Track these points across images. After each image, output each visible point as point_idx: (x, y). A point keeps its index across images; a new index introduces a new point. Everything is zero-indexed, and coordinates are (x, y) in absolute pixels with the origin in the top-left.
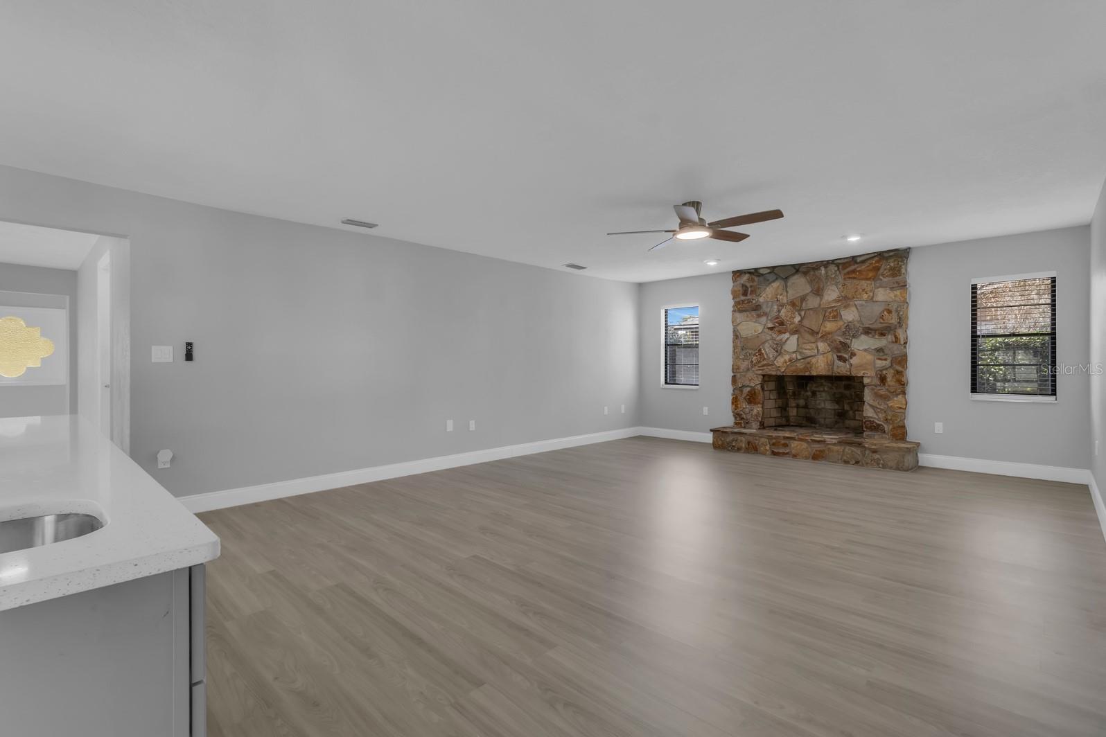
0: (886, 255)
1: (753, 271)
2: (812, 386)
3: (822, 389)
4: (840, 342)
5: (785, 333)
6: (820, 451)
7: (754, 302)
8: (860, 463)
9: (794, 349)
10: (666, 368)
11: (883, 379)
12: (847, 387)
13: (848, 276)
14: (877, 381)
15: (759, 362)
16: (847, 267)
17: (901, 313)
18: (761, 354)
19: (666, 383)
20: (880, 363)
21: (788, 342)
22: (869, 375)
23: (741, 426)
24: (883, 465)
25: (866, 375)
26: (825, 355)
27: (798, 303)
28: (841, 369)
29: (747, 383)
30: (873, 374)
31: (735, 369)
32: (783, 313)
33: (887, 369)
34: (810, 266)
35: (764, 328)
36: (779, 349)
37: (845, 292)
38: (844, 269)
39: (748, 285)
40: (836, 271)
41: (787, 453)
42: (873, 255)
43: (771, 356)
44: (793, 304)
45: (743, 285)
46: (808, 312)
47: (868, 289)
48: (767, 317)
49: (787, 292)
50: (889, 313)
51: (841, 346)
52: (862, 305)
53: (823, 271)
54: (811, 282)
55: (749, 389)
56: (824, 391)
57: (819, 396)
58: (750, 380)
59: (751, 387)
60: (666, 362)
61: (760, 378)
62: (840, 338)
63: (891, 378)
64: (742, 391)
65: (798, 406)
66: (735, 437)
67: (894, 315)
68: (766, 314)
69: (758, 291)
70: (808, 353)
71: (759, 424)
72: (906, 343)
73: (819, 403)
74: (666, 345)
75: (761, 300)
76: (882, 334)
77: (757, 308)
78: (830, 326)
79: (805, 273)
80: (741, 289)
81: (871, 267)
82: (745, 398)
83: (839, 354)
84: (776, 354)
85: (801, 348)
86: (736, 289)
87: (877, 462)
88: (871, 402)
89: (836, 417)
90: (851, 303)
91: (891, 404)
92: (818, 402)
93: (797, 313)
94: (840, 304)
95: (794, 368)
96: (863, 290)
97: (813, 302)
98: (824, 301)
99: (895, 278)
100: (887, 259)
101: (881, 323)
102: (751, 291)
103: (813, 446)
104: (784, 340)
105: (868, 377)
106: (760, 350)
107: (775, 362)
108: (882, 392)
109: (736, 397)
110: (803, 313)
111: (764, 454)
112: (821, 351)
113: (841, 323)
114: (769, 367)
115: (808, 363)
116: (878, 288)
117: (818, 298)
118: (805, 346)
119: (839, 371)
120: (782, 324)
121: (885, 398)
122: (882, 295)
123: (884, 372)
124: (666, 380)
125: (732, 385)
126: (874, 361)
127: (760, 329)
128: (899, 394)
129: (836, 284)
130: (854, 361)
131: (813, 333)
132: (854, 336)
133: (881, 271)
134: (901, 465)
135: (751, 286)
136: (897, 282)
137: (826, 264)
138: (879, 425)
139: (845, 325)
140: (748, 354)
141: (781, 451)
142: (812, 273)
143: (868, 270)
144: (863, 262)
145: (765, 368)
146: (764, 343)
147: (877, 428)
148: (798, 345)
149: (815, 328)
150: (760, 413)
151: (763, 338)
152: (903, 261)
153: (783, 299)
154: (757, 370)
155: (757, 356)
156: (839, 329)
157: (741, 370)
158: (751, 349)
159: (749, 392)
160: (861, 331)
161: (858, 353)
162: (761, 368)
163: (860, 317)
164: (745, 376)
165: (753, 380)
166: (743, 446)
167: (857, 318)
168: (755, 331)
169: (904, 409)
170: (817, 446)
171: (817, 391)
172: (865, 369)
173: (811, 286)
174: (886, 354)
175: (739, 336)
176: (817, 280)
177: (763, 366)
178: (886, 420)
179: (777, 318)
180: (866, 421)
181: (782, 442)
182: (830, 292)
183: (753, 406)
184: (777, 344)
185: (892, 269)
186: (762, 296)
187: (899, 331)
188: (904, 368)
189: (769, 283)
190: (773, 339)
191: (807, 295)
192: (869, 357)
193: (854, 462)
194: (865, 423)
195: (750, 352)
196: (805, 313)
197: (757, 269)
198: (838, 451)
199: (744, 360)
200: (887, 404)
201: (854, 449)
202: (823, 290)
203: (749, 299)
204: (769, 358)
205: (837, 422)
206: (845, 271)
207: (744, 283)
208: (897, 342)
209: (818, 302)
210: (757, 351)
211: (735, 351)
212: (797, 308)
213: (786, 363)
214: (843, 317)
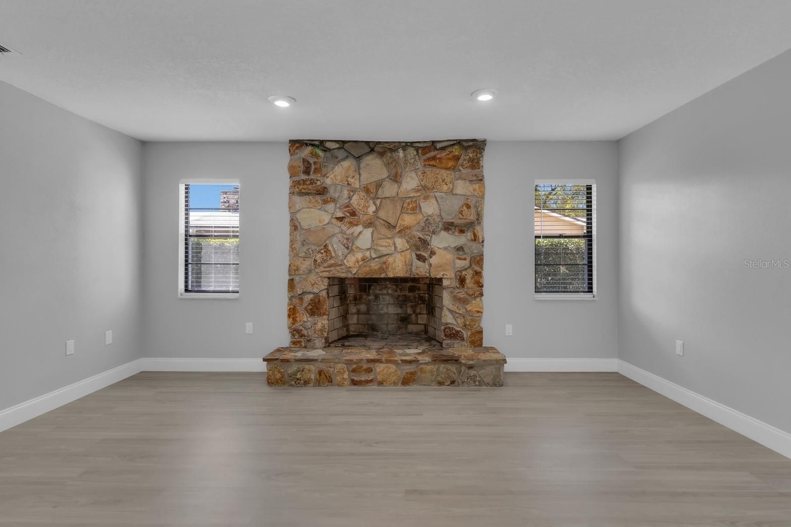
0: (465, 144)
1: (317, 143)
2: (376, 290)
3: (385, 292)
4: (419, 238)
5: (357, 225)
6: (412, 374)
7: (319, 183)
8: (456, 383)
9: (368, 245)
10: (186, 269)
11: (462, 281)
12: (412, 289)
13: (428, 163)
14: (455, 283)
15: (324, 261)
16: (427, 153)
17: (479, 209)
18: (327, 251)
19: (187, 290)
20: (460, 264)
21: (361, 236)
22: (448, 276)
23: (301, 345)
24: (479, 382)
25: (445, 276)
26: (403, 254)
27: (373, 190)
28: (421, 269)
29: (309, 288)
30: (453, 276)
31: (293, 270)
32: (355, 200)
33: (466, 269)
34: (386, 145)
35: (332, 217)
36: (349, 245)
37: (424, 181)
38: (424, 154)
39: (311, 161)
40: (415, 156)
41: (371, 381)
42: (452, 143)
43: (340, 254)
44: (367, 190)
45: (304, 160)
46: (384, 201)
47: (448, 180)
48: (336, 205)
49: (360, 174)
50: (468, 208)
51: (420, 243)
52: (442, 198)
53: (401, 153)
54: (387, 165)
55: (311, 296)
56: (388, 294)
57: (381, 300)
58: (313, 285)
59: (313, 293)
60: (186, 261)
61: (326, 282)
62: (418, 234)
63: (470, 279)
64: (301, 299)
65: (359, 312)
66: (301, 366)
67: (473, 210)
68: (333, 200)
69: (324, 170)
70: (384, 251)
71: (324, 341)
72: (483, 242)
73: (382, 308)
74: (187, 236)
75: (328, 181)
76: (462, 231)
77: (322, 191)
78: (408, 220)
79: (382, 154)
80: (301, 164)
81: (451, 156)
82: (306, 309)
83: (418, 253)
84: (346, 251)
85: (377, 245)
86: (295, 164)
87: (473, 379)
88: (451, 307)
89: (399, 322)
90: (431, 194)
91: (470, 308)
92: (381, 306)
93: (371, 201)
94: (418, 194)
95: (367, 269)
96: (443, 181)
97: (389, 189)
98: (402, 189)
99: (475, 171)
100: (466, 148)
101: (461, 219)
102: (315, 169)
103: (402, 368)
104: (356, 234)
105: (447, 278)
106: (326, 246)
107: (345, 261)
108: (461, 295)
109: (295, 307)
110: (378, 202)
111: (340, 385)
112: (398, 248)
113: (420, 217)
114: (338, 268)
115: (385, 263)
116: (457, 180)
117: (396, 186)
118: (380, 242)
119: (418, 272)
120: (353, 214)
121: (464, 301)
122: (462, 188)
123: (464, 273)
124: (186, 286)
125: (289, 291)
126: (454, 262)
127: (326, 218)
128: (478, 297)
129: (416, 170)
130: (434, 260)
131: (390, 226)
132: (434, 233)
133: (461, 161)
134: (498, 380)
135: (315, 163)
136: (476, 175)
137: (406, 145)
138: (458, 332)
139: (425, 219)
140: (310, 250)
141: (363, 378)
142: (389, 154)
143: (448, 159)
144: (443, 149)
145: (332, 268)
146: (333, 235)
147: (454, 335)
148: (373, 241)
149: (392, 222)
150: (326, 326)
151: (332, 230)
152: (481, 153)
153: (355, 183)
154: (322, 272)
155: (322, 253)
156: (419, 223)
157: (301, 272)
158: (314, 244)
159: (311, 300)
160: (441, 226)
161: (438, 251)
162: (327, 269)
163: (440, 210)
164: (306, 280)
165: (317, 285)
166: (313, 377)
167: (437, 212)
168: (320, 222)
169: (482, 313)
170: (408, 367)
171: (380, 294)
172: (444, 270)
173: (388, 170)
174: (465, 254)
175: (299, 227)
176: (394, 164)
177: (329, 267)
178: (465, 326)
179: (347, 207)
180: (445, 329)
181: (365, 367)
182: (409, 179)
183: (316, 318)
184: (347, 239)
185: (471, 160)
186: (328, 177)
187: (478, 228)
188: (482, 268)
189: (337, 161)
190: (342, 232)
191: (383, 180)
192: (449, 256)
193: (449, 382)
194: (444, 330)
195: (313, 247)
196: (381, 202)
197: (323, 141)
198: (431, 371)
199: (304, 258)
200: (466, 309)
201: (449, 367)
202: (401, 176)
203: (312, 179)
204: (337, 256)
205: (399, 328)
206: (425, 157)
207: (305, 157)
208: (475, 240)
209: (395, 190)
210: (322, 247)
211: (293, 247)
212: (372, 195)
213: (358, 262)
214: (422, 210)
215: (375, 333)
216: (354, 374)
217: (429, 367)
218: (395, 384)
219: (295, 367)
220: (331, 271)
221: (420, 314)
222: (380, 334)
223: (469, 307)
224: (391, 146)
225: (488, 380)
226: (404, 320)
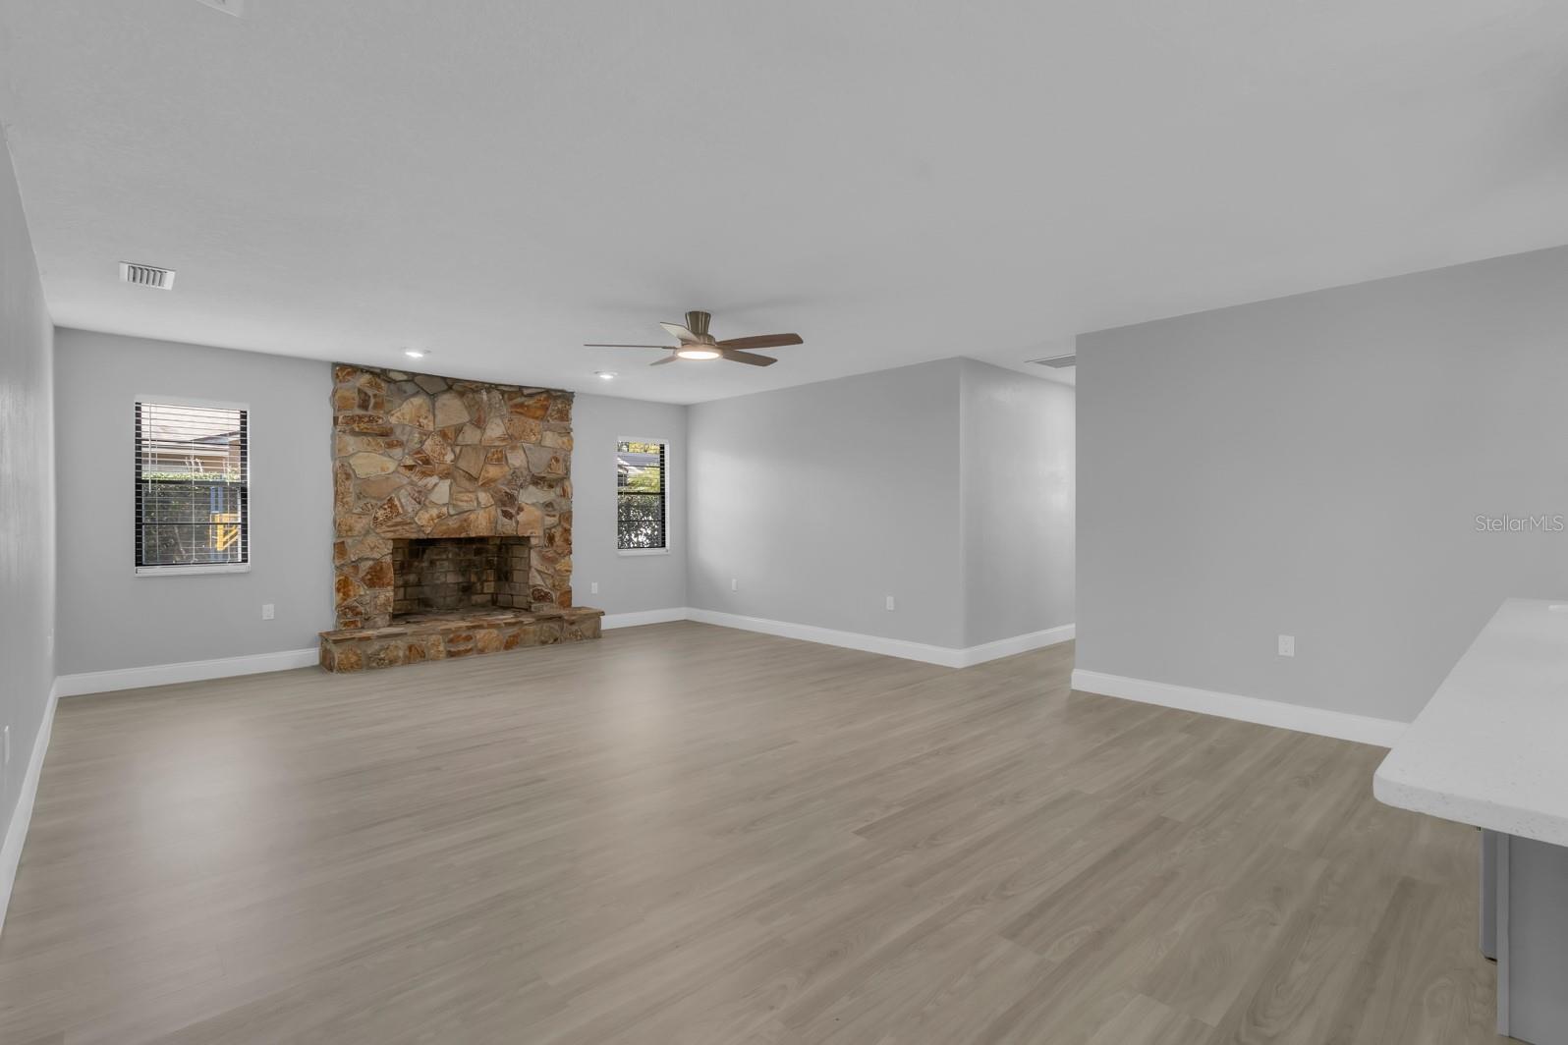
0: (554, 394)
1: (378, 371)
2: (430, 554)
3: (444, 557)
4: (505, 492)
5: (431, 476)
6: (515, 636)
7: (381, 422)
8: (559, 640)
9: (445, 500)
10: (138, 533)
11: (551, 539)
12: (478, 552)
13: (515, 410)
14: (544, 542)
15: (388, 518)
16: (514, 398)
17: (567, 464)
18: (392, 506)
20: (550, 521)
21: (436, 489)
22: (536, 535)
23: (356, 625)
24: (581, 636)
25: (533, 535)
26: (487, 510)
27: (451, 435)
28: (507, 527)
29: (367, 554)
30: (542, 534)
31: (342, 531)
32: (429, 445)
33: (554, 527)
34: (467, 384)
35: (399, 465)
36: (421, 498)
37: (511, 429)
38: (510, 399)
39: (370, 393)
40: (500, 400)
41: (471, 650)
42: (540, 390)
43: (410, 510)
44: (444, 434)
45: (359, 391)
46: (464, 449)
47: (536, 430)
48: (404, 450)
49: (435, 416)
50: (556, 462)
51: (506, 498)
52: (530, 449)
53: (484, 396)
54: (469, 407)
55: (370, 563)
56: (447, 559)
57: (438, 567)
58: (372, 549)
59: (373, 559)
60: (138, 520)
61: (391, 544)
62: (504, 488)
63: (559, 537)
64: (355, 568)
67: (561, 465)
68: (400, 444)
69: (387, 406)
70: (465, 506)
71: (388, 616)
72: (571, 498)
73: (438, 577)
75: (393, 420)
76: (551, 486)
77: (385, 432)
78: (493, 471)
79: (462, 394)
80: (352, 395)
81: (538, 405)
82: (362, 580)
83: (504, 509)
84: (418, 507)
85: (456, 499)
86: (341, 393)
88: (540, 568)
89: (461, 593)
90: (519, 444)
92: (437, 575)
93: (449, 448)
94: (504, 444)
95: (444, 528)
96: (531, 430)
97: (471, 436)
98: (485, 436)
99: (563, 423)
100: (555, 399)
101: (550, 473)
102: (376, 403)
104: (430, 486)
105: (536, 537)
106: (391, 500)
107: (416, 519)
108: (550, 554)
109: (346, 578)
110: (457, 450)
111: (435, 659)
112: (482, 504)
113: (506, 469)
114: (406, 527)
115: (465, 520)
116: (546, 431)
117: (479, 432)
118: (460, 496)
119: (503, 530)
120: (427, 462)
121: (552, 561)
122: (550, 439)
123: (553, 530)
124: (139, 557)
125: (335, 558)
126: (543, 518)
127: (392, 466)
128: (566, 555)
129: (502, 417)
130: (521, 517)
131: (472, 478)
132: (521, 487)
133: (549, 412)
135: (375, 396)
136: (564, 427)
137: (491, 387)
138: (547, 594)
139: (512, 471)
140: (369, 506)
141: (462, 649)
142: (471, 396)
143: (536, 408)
144: (531, 396)
145: (399, 528)
146: (400, 488)
147: (542, 597)
148: (451, 494)
149: (474, 473)
150: (392, 599)
151: (398, 480)
152: (569, 405)
153: (428, 425)
154: (384, 532)
155: (385, 509)
156: (504, 476)
157: (356, 533)
158: (374, 498)
159: (371, 568)
160: (529, 480)
161: (526, 508)
162: (392, 529)
163: (528, 462)
164: (362, 542)
165: (380, 549)
166: (401, 654)
167: (525, 464)
168: (383, 470)
169: (570, 571)
170: (511, 630)
171: (438, 560)
172: (532, 528)
173: (469, 413)
174: (555, 510)
175: (353, 476)
176: (477, 407)
177: (396, 525)
178: (554, 586)
179: (418, 453)
180: (534, 591)
181: (464, 635)
182: (494, 426)
183: (377, 590)
184: (419, 492)
185: (560, 411)
186: (392, 415)
187: (567, 483)
188: (571, 525)
189: (406, 396)
190: (412, 483)
191: (464, 424)
192: (538, 513)
193: (552, 640)
194: (533, 593)
195: (374, 502)
196: (461, 451)
197: (385, 370)
198: (534, 632)
199: (360, 515)
200: (555, 569)
201: (552, 625)
202: (484, 422)
203: (370, 416)
204: (406, 512)
205: (460, 600)
206: (512, 403)
207: (362, 388)
208: (564, 496)
209: (478, 437)
210: (386, 501)
211: (345, 500)
212: (449, 441)
213: (432, 520)
214: (510, 461)
215: (429, 609)
216: (450, 645)
217: (532, 628)
218: (497, 649)
219: (376, 646)
220: (398, 530)
221: (487, 581)
222: (435, 610)
223: (558, 567)
224: (473, 386)
225: (589, 633)
226: (467, 589)
